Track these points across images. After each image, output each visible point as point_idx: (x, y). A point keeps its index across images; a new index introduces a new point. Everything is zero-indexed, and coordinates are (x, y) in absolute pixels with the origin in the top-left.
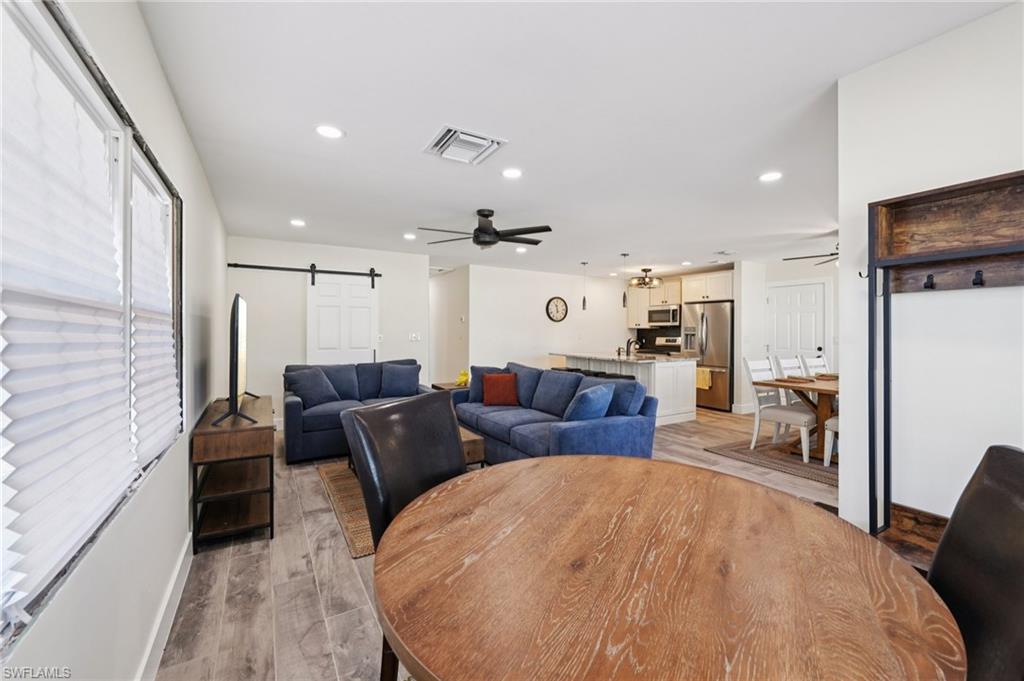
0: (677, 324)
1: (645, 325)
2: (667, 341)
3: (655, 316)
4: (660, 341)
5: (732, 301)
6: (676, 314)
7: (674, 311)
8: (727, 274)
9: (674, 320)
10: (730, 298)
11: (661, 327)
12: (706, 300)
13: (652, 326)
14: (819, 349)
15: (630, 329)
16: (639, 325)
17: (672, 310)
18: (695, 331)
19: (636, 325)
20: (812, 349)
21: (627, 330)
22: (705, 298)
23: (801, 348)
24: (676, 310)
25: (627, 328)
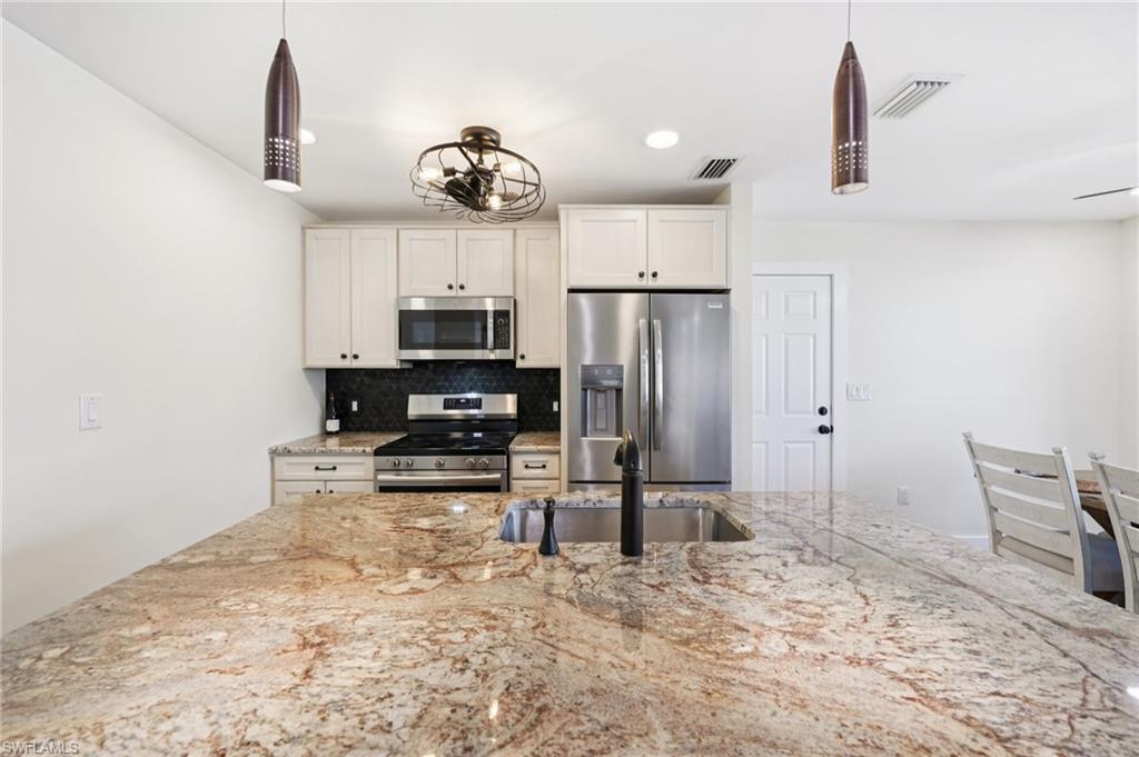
0: (505, 354)
1: (382, 357)
2: (448, 405)
3: (423, 331)
4: (421, 405)
6: (503, 326)
7: (499, 314)
8: (710, 214)
9: (499, 342)
10: (723, 284)
12: (648, 283)
13: (402, 361)
14: (822, 411)
15: (309, 370)
16: (356, 357)
17: (495, 312)
18: (622, 380)
19: (344, 356)
20: (808, 412)
21: (303, 375)
22: (645, 277)
23: (787, 411)
24: (507, 312)
25: (300, 367)
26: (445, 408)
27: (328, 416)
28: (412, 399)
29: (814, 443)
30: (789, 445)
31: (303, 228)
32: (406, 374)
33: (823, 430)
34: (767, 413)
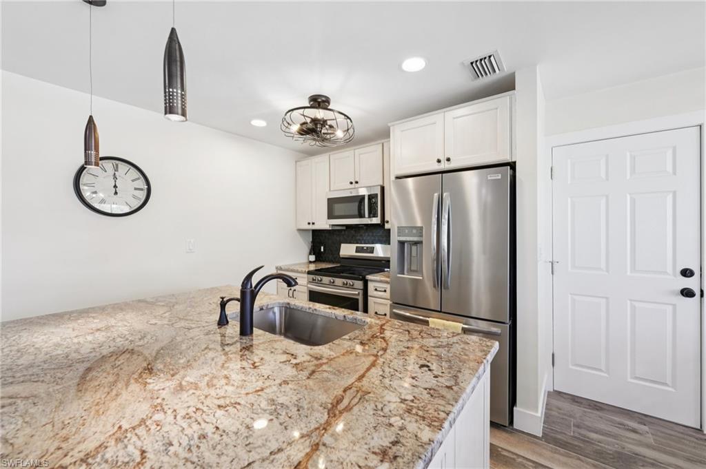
0: (376, 221)
1: (324, 223)
2: (358, 250)
3: (339, 208)
4: (348, 250)
5: (513, 166)
6: (375, 203)
7: (371, 197)
8: (502, 100)
9: (373, 213)
10: (508, 159)
11: (348, 227)
12: (445, 166)
13: (333, 225)
14: (687, 273)
15: (300, 230)
16: (313, 224)
17: (369, 196)
18: (422, 236)
19: (309, 224)
20: (665, 273)
21: (296, 232)
22: (442, 162)
23: (633, 269)
24: (376, 195)
25: (296, 229)
26: (356, 252)
27: (310, 254)
28: (343, 246)
29: (674, 306)
30: (637, 304)
31: (296, 162)
32: (343, 232)
33: (687, 293)
34: (608, 271)
